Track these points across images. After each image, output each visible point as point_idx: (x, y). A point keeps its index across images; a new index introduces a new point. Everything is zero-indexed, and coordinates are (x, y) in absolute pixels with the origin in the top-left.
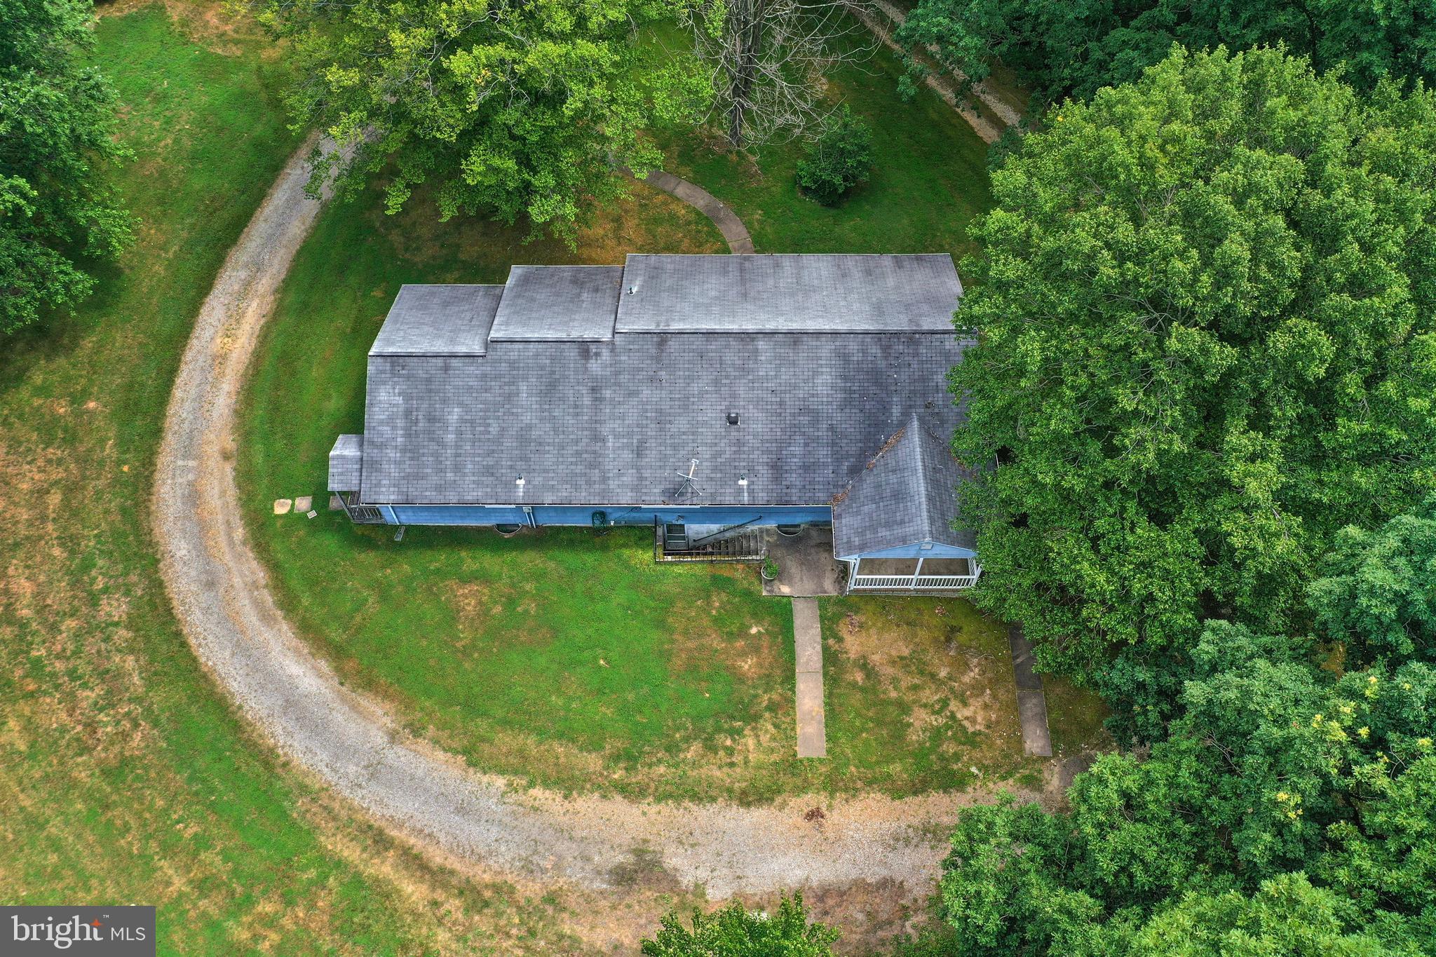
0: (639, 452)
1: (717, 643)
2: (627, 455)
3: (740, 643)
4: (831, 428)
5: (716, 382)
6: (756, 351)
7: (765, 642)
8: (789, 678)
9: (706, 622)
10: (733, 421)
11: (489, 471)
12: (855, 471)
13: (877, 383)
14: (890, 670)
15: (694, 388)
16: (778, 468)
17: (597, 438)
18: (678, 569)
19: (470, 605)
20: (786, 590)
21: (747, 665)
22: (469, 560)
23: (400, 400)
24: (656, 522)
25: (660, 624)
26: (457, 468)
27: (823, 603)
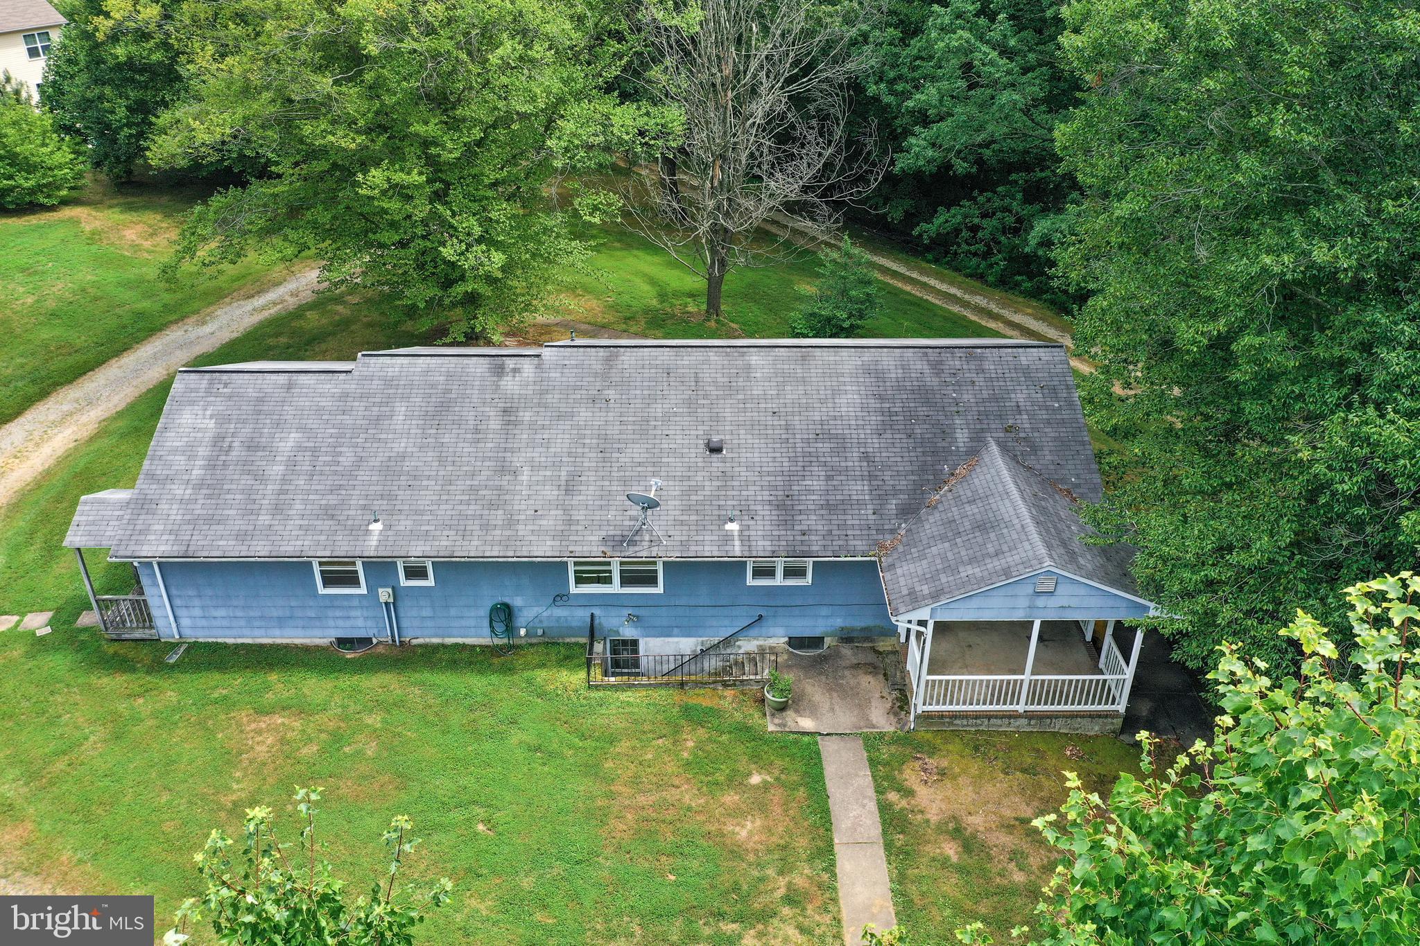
0: (569, 488)
1: (689, 796)
2: (550, 492)
3: (731, 798)
4: (866, 457)
5: (689, 403)
6: (748, 368)
7: (777, 795)
8: (825, 852)
9: (671, 768)
10: (715, 450)
11: (329, 513)
12: (909, 511)
13: (927, 402)
14: (1004, 839)
15: (658, 409)
16: (786, 508)
17: (504, 469)
18: (625, 696)
19: (263, 747)
20: (807, 724)
21: (746, 831)
22: (277, 684)
23: (211, 424)
24: (592, 632)
25: (591, 769)
26: (278, 509)
27: (872, 742)
